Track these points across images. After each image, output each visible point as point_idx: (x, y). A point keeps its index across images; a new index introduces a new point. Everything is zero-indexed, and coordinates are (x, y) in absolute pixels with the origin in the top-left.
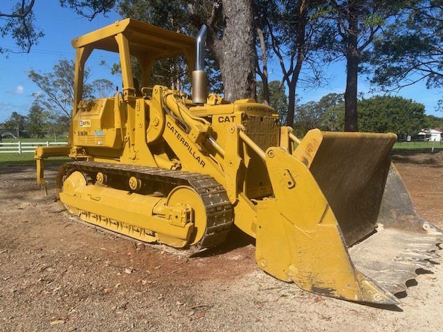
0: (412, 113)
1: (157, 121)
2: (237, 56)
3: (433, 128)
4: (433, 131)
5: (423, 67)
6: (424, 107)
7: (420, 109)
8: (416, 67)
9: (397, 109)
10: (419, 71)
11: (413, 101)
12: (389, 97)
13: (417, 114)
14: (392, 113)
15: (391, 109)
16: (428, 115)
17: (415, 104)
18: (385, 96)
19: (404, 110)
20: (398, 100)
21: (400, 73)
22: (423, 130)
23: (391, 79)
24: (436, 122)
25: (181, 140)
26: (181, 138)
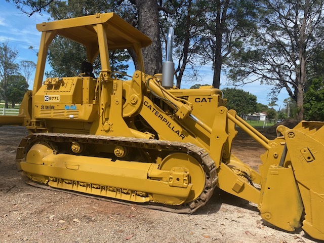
0: (249, 101)
1: (135, 100)
2: (148, 57)
3: (262, 112)
4: (261, 114)
5: (258, 72)
6: (256, 98)
7: (253, 99)
8: (254, 71)
9: (240, 98)
10: (256, 74)
11: (250, 93)
12: (235, 89)
13: (251, 102)
14: (236, 100)
15: (236, 98)
16: (258, 103)
17: (251, 95)
18: (232, 89)
19: (244, 99)
20: (241, 92)
21: (244, 74)
22: (255, 113)
23: (238, 78)
24: (263, 108)
25: (159, 116)
26: (159, 115)
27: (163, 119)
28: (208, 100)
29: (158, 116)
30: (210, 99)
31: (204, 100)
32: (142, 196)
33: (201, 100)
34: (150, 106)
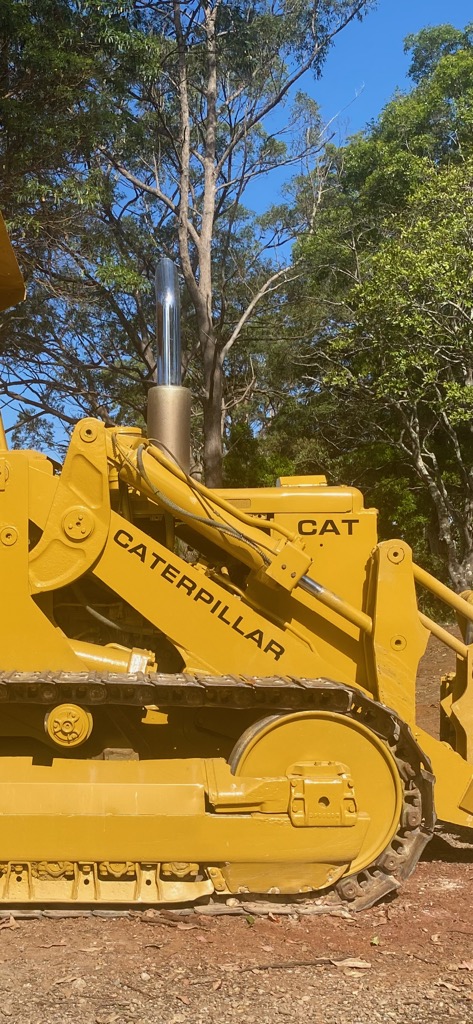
1: (85, 527)
25: (181, 583)
26: (179, 577)
27: (195, 593)
28: (343, 528)
29: (177, 581)
30: (350, 522)
31: (330, 527)
32: (189, 878)
33: (319, 528)
34: (141, 546)
